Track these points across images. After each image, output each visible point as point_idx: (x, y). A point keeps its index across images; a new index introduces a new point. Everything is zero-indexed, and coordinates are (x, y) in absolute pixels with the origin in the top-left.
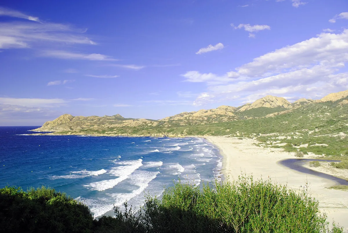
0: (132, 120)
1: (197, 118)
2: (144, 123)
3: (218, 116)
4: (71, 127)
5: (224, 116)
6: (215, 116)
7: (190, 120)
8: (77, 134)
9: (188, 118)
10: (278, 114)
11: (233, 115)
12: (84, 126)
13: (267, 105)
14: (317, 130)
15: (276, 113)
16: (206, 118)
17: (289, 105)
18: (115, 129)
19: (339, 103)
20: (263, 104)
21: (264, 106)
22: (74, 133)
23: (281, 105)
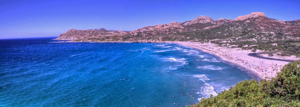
0: (114, 32)
1: (162, 30)
2: (128, 34)
3: (175, 29)
4: (78, 37)
5: (179, 28)
6: (173, 29)
7: (158, 31)
8: (86, 41)
9: (156, 30)
10: (211, 27)
11: (184, 28)
12: (86, 36)
13: (201, 22)
14: (240, 37)
15: (210, 27)
16: (168, 30)
17: (214, 22)
18: (110, 38)
19: (245, 22)
20: (199, 21)
21: (199, 22)
22: (85, 41)
23: (209, 22)
